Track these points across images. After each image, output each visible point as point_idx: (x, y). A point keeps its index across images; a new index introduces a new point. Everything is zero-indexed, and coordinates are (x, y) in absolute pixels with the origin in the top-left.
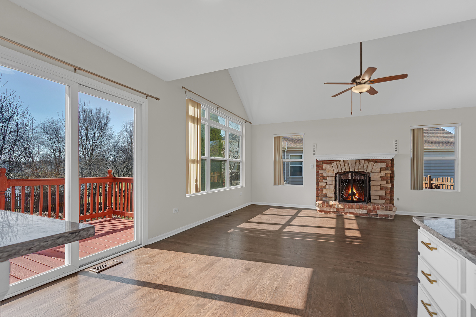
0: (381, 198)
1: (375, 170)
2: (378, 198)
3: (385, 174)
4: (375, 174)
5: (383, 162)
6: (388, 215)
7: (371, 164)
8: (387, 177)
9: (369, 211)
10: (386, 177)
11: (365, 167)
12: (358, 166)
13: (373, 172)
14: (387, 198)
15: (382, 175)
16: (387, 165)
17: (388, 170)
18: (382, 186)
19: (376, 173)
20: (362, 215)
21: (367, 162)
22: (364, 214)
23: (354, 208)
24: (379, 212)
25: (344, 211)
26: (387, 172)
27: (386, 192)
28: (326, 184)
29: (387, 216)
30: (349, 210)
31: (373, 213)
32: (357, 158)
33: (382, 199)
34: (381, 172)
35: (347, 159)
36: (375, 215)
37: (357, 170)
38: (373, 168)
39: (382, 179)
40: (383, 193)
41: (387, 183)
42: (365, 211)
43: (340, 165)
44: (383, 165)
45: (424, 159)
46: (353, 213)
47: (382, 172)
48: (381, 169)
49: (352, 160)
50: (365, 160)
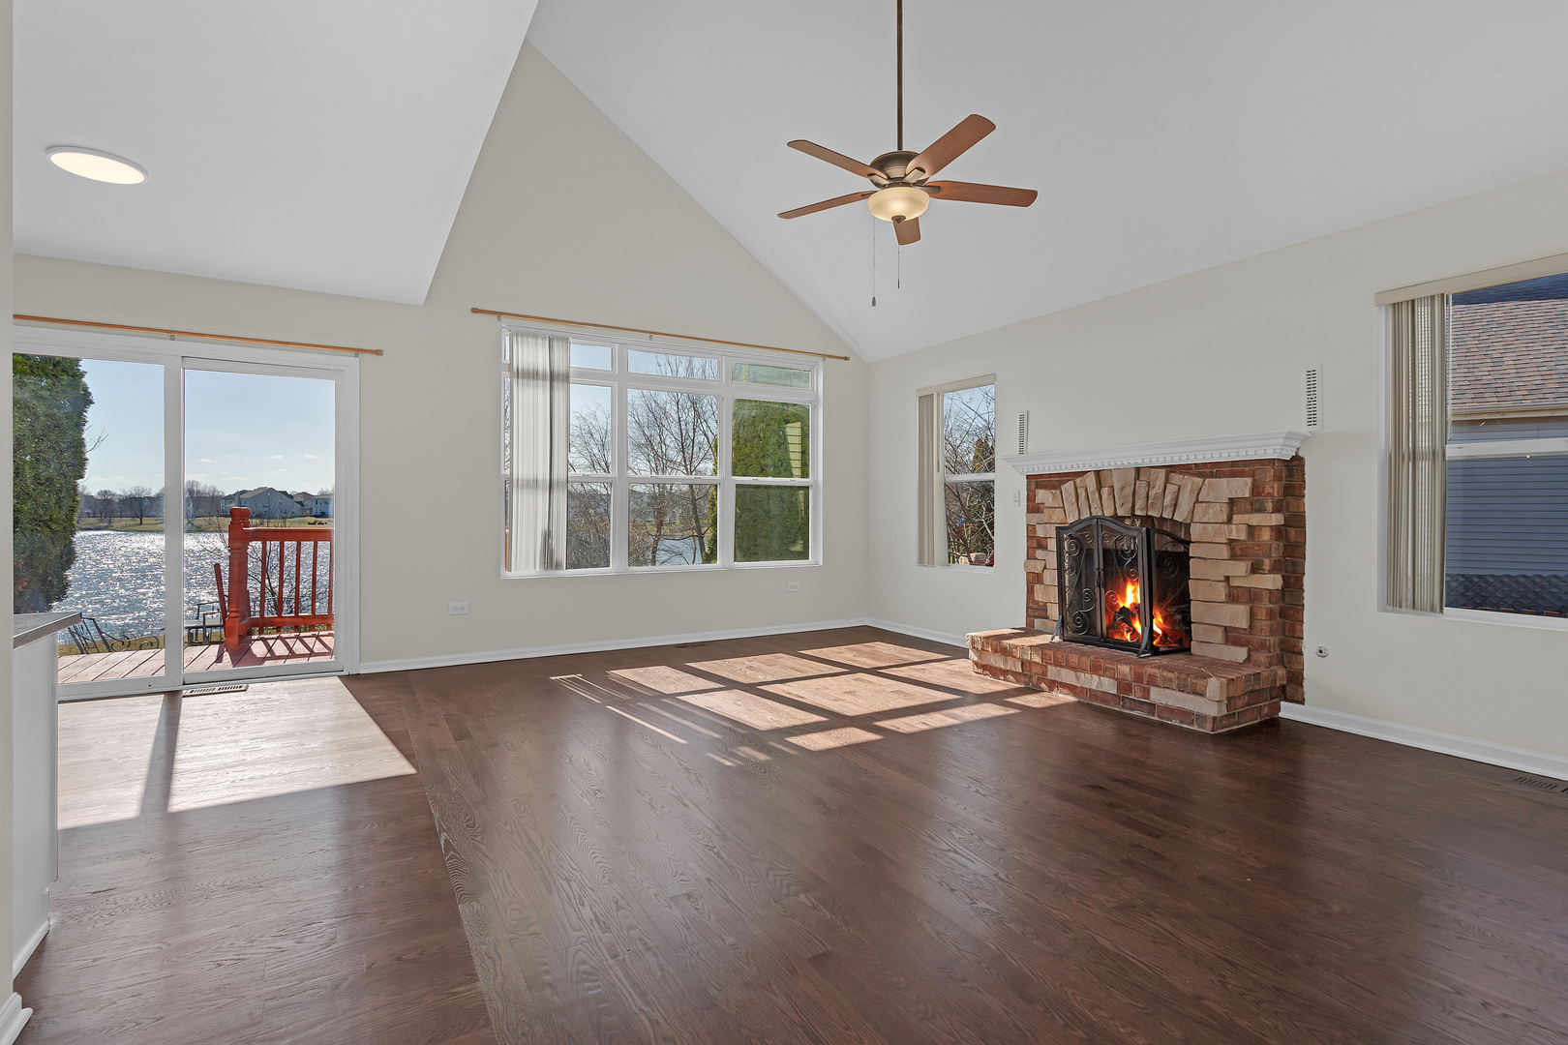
0: (1232, 636)
1: (1205, 512)
2: (1219, 636)
3: (1251, 529)
4: (1205, 529)
5: (1242, 475)
6: (1191, 713)
7: (1191, 482)
8: (1258, 545)
9: (1124, 686)
10: (1255, 545)
11: (1168, 500)
12: (1144, 495)
13: (1196, 519)
14: (1257, 638)
15: (1234, 536)
16: (1256, 490)
17: (1261, 510)
18: (1235, 583)
19: (1210, 527)
20: (1102, 701)
21: (1176, 478)
22: (1104, 696)
23: (1074, 669)
24: (1157, 695)
25: (1045, 674)
26: (1255, 519)
27: (1252, 615)
28: (1045, 568)
29: (1184, 714)
30: (1059, 673)
31: (1136, 695)
32: (1140, 463)
33: (1237, 643)
34: (1229, 521)
35: (1106, 467)
36: (1145, 707)
37: (1142, 510)
38: (1197, 501)
39: (1236, 550)
40: (1238, 616)
41: (1256, 569)
42: (1109, 686)
43: (1084, 493)
44: (1241, 487)
45: (1447, 455)
46: (1072, 689)
47: (1236, 518)
48: (1235, 509)
49: (1121, 471)
50: (1171, 469)
